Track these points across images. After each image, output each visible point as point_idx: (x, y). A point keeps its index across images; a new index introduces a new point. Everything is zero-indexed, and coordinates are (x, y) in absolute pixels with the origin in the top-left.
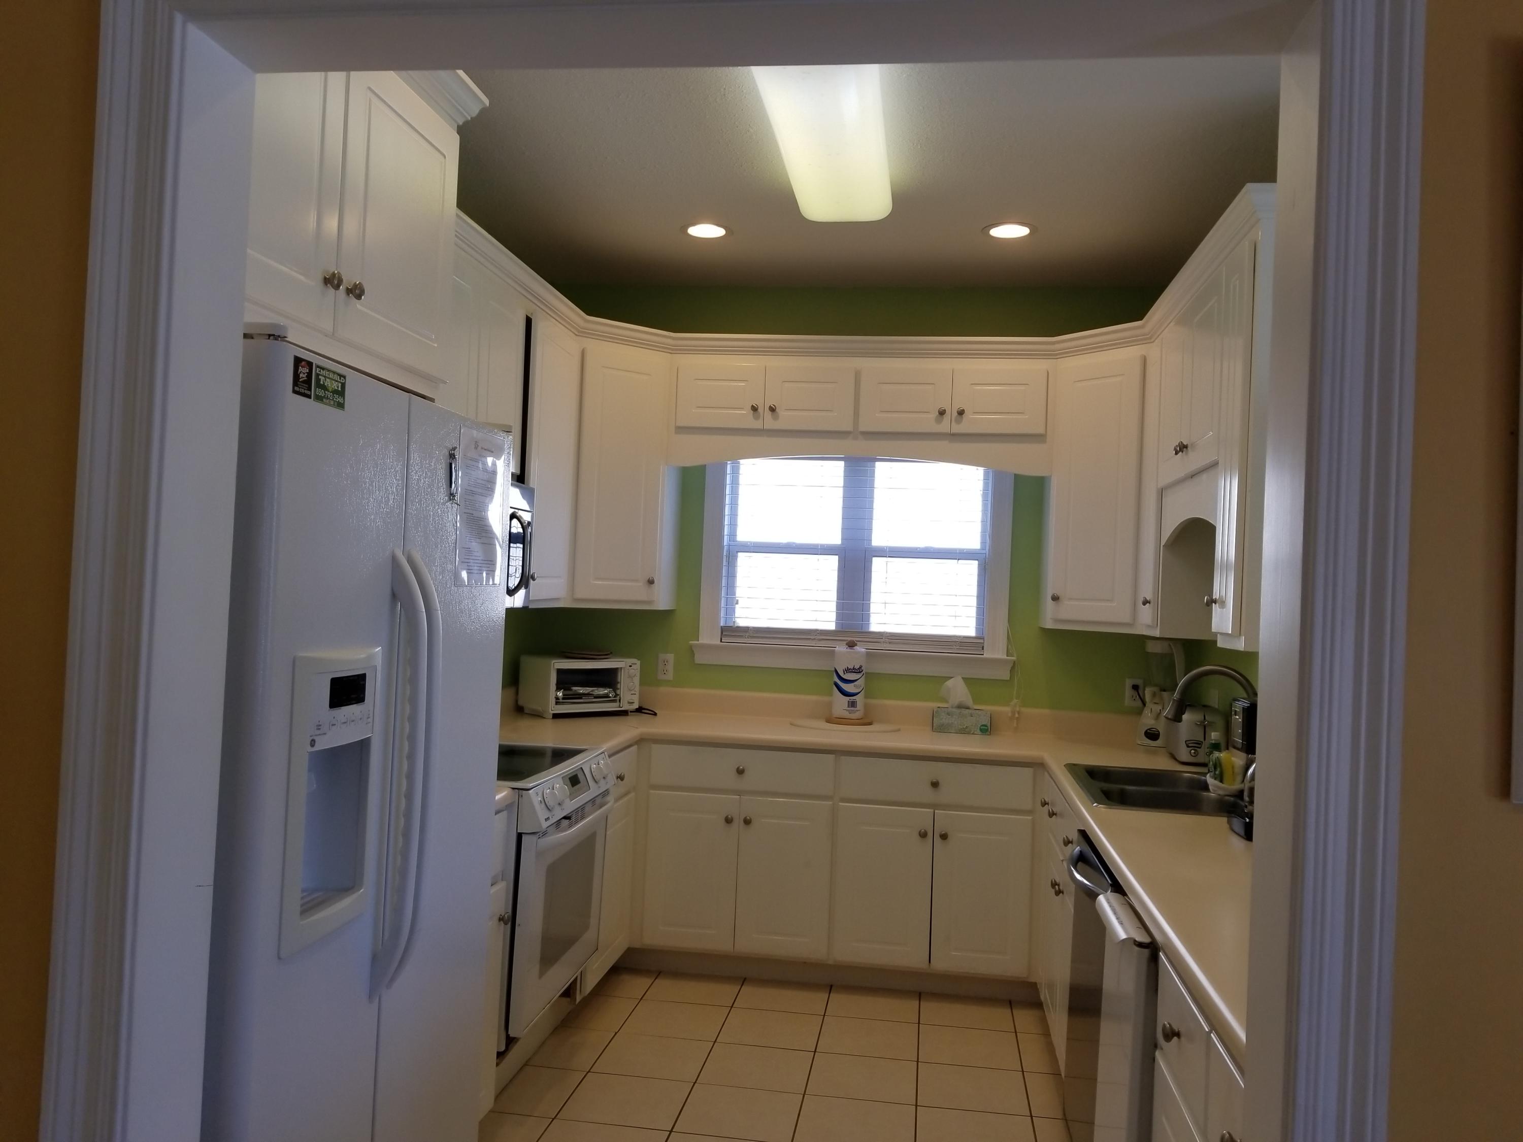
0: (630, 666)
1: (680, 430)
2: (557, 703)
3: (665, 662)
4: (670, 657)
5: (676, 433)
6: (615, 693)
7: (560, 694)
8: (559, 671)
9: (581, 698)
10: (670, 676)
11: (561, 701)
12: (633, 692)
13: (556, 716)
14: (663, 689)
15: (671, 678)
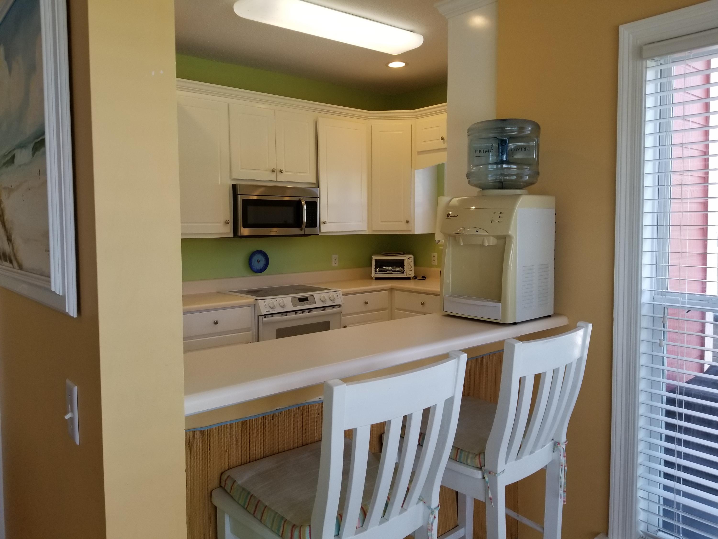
0: (409, 258)
1: (420, 153)
2: (376, 273)
3: (434, 257)
4: (436, 255)
5: (418, 155)
6: (404, 270)
7: (377, 270)
8: (376, 261)
9: (386, 272)
10: (436, 263)
11: (378, 272)
12: (410, 270)
13: (376, 279)
14: (433, 269)
15: (436, 264)
